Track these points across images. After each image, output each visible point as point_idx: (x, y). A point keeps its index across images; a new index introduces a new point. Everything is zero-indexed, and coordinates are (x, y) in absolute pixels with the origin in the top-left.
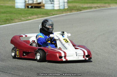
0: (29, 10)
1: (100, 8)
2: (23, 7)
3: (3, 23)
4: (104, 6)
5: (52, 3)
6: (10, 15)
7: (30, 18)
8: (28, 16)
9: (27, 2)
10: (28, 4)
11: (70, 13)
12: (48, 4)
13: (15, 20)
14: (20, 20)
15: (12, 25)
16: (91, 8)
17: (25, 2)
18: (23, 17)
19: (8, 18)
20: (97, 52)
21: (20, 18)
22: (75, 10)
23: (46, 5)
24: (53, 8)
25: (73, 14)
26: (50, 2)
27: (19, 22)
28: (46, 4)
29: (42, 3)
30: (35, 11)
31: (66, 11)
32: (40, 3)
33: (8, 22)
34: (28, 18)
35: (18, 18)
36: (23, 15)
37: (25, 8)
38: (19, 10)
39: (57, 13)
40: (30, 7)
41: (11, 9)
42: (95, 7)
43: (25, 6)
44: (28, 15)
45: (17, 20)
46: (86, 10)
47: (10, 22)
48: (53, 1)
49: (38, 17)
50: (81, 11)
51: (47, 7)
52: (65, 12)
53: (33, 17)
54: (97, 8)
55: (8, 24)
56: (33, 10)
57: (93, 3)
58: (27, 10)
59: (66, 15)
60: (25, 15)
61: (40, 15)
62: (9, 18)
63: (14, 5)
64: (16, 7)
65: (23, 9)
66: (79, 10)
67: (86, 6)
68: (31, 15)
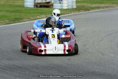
0: (38, 10)
1: (108, 8)
2: (32, 6)
3: (12, 22)
4: (112, 6)
5: (60, 3)
6: (19, 14)
7: (38, 17)
8: (36, 16)
9: (36, 2)
10: (37, 3)
11: (78, 12)
12: (57, 3)
13: (24, 19)
14: (29, 20)
15: (20, 24)
16: (99, 8)
17: (35, 1)
18: (32, 16)
19: (17, 17)
20: (103, 52)
21: (29, 18)
22: (83, 10)
23: (54, 5)
24: (61, 7)
25: (81, 14)
26: (58, 2)
27: (28, 21)
28: (55, 3)
29: (51, 2)
30: (44, 10)
31: (75, 10)
32: (49, 3)
33: (17, 21)
34: (36, 18)
35: (27, 17)
36: (32, 15)
37: (34, 7)
38: (28, 10)
39: (65, 13)
40: (39, 6)
41: (20, 8)
42: (103, 7)
43: (34, 5)
44: (37, 14)
45: (26, 20)
46: (94, 10)
47: (19, 21)
48: (61, 1)
49: (46, 16)
50: (89, 11)
51: (56, 6)
52: (73, 12)
53: (42, 16)
54: (105, 8)
55: (17, 23)
56: (42, 10)
57: (101, 3)
58: (36, 10)
59: (74, 15)
60: (34, 15)
61: (49, 14)
62: (19, 17)
63: (24, 4)
64: (25, 6)
65: (32, 8)
66: (87, 9)
67: (94, 6)
68: (40, 14)
